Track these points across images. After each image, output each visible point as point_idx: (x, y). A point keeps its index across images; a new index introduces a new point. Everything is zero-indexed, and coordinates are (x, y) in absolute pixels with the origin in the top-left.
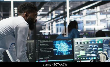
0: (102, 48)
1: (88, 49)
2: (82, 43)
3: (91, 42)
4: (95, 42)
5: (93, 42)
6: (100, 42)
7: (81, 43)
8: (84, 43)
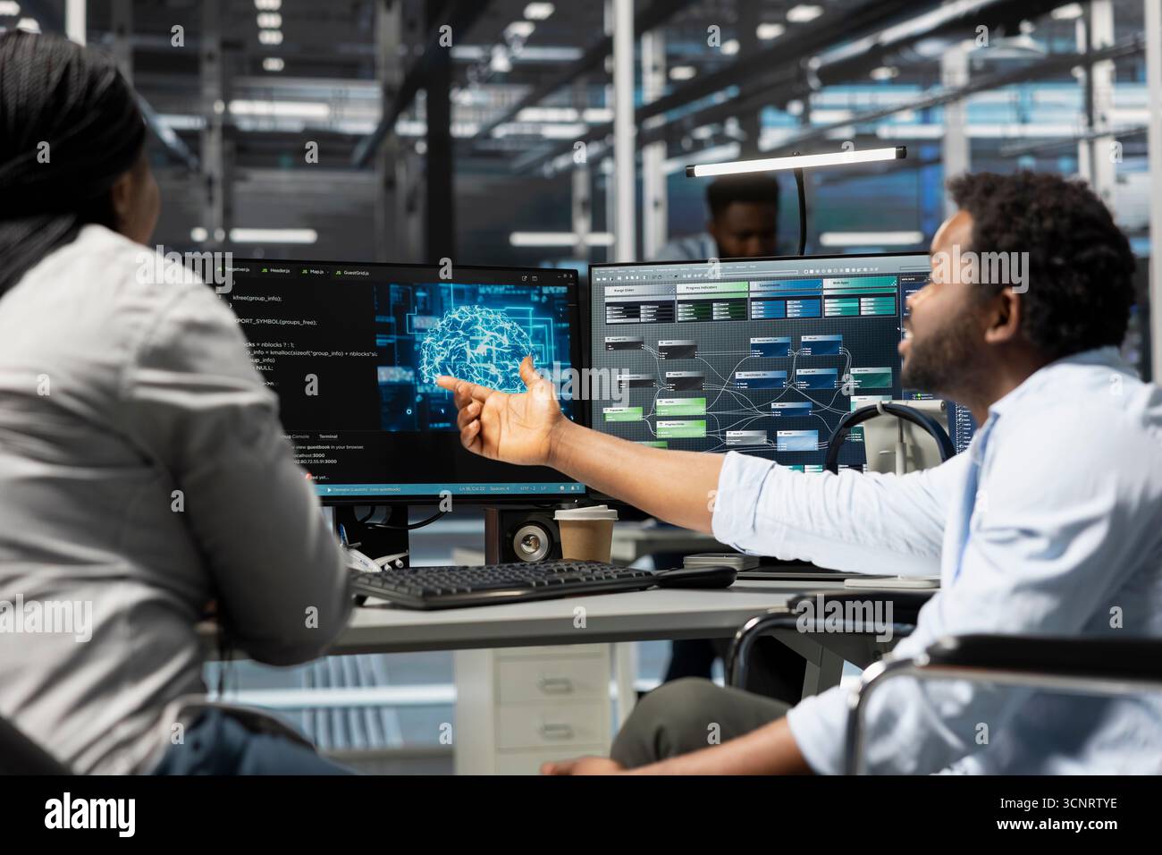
0: (888, 370)
1: (740, 375)
2: (682, 313)
3: (776, 300)
4: (822, 309)
5: (793, 309)
6: (868, 307)
7: (665, 311)
8: (703, 308)
